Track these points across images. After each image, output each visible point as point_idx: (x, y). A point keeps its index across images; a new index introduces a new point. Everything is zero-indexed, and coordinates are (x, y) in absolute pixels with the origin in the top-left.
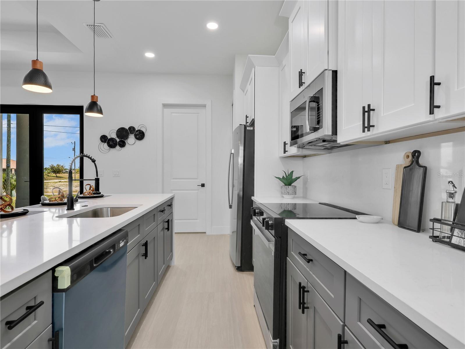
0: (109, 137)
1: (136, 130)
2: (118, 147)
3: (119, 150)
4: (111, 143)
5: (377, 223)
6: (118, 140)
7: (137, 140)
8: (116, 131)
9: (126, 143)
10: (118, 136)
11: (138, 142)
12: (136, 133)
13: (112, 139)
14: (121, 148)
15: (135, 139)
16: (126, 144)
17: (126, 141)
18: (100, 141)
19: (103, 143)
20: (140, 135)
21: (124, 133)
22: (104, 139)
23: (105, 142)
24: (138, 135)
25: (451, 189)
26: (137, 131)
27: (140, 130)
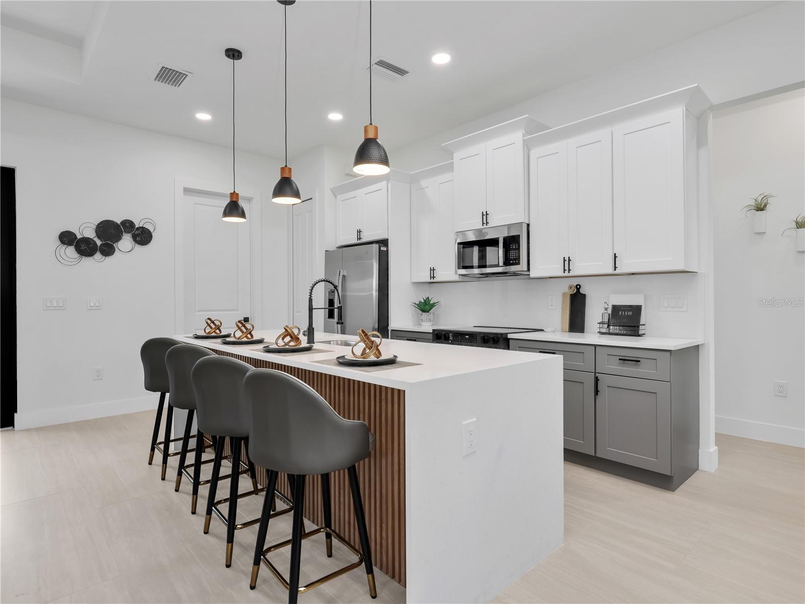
0: (79, 236)
1: (136, 227)
2: (98, 255)
3: (101, 260)
4: (83, 247)
5: (554, 332)
6: (99, 243)
7: (136, 244)
8: (95, 227)
9: (116, 248)
10: (99, 236)
11: (139, 248)
12: (136, 233)
13: (86, 241)
14: (104, 257)
15: (134, 243)
16: (115, 250)
17: (114, 245)
18: (59, 243)
19: (65, 246)
20: (143, 236)
21: (112, 231)
22: (67, 238)
23: (70, 244)
24: (138, 235)
25: (606, 306)
26: (138, 229)
27: (143, 228)
